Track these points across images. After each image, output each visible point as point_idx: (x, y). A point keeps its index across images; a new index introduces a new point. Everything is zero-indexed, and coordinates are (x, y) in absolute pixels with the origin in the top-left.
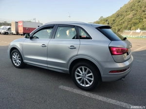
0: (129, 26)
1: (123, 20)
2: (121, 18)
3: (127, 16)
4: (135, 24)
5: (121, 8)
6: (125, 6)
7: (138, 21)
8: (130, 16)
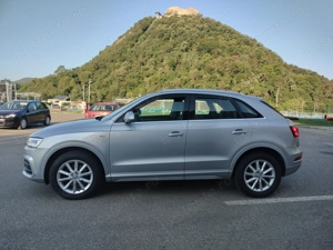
0: (122, 91)
1: (110, 77)
2: (104, 74)
3: (117, 70)
4: (132, 86)
5: (101, 53)
6: (109, 49)
7: (135, 80)
8: (121, 70)
